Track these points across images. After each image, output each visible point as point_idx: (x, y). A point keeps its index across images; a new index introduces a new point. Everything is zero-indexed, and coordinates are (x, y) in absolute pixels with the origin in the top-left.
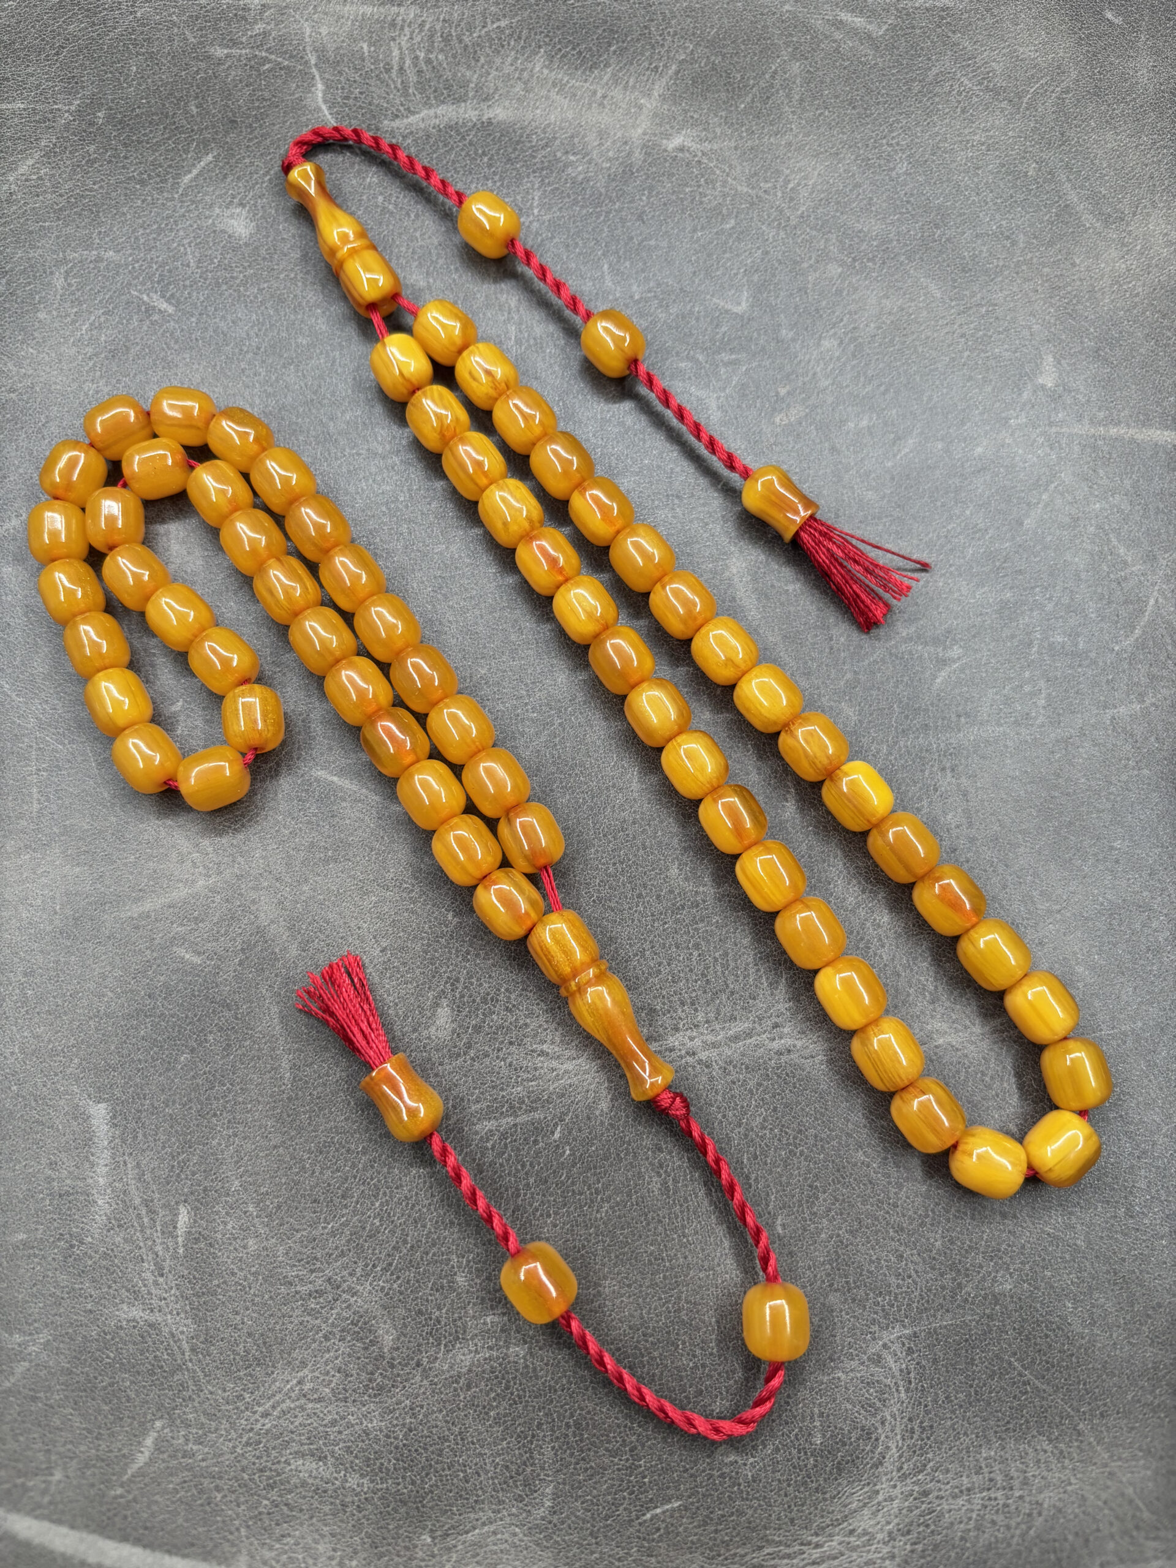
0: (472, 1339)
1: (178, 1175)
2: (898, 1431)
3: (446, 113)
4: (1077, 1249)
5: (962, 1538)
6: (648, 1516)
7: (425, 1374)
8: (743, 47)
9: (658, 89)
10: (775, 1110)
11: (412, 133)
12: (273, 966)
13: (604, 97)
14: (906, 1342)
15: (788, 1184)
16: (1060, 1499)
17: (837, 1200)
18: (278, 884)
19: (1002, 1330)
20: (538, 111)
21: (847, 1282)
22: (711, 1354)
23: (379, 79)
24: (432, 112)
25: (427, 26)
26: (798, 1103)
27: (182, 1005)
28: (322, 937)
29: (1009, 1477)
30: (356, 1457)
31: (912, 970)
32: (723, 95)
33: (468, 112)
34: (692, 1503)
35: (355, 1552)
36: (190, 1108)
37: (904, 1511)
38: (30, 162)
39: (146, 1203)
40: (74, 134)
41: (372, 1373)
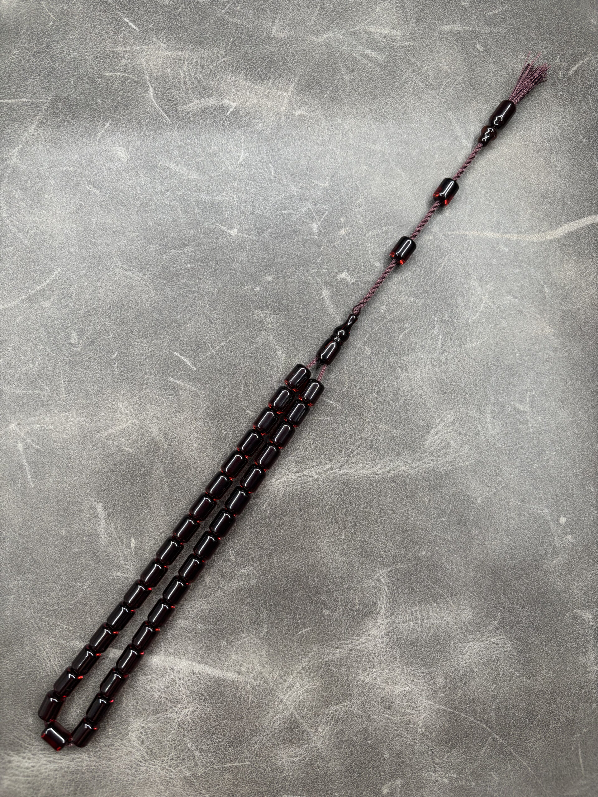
0: (237, 578)
1: (130, 527)
2: (385, 602)
3: (205, 102)
4: (447, 540)
5: (406, 636)
6: (300, 633)
7: (222, 590)
8: (325, 68)
9: (291, 89)
10: (341, 495)
11: (191, 111)
12: (159, 451)
13: (269, 93)
14: (388, 573)
15: (346, 521)
16: (440, 623)
17: (364, 526)
18: (158, 422)
19: (421, 568)
20: (242, 100)
21: (367, 554)
22: (320, 580)
23: (176, 86)
24: (199, 101)
25: (194, 61)
26: (349, 492)
27: (126, 467)
28: (176, 440)
29: (422, 616)
30: (199, 618)
31: (390, 444)
32: (318, 91)
33: (213, 102)
34: (315, 628)
35: (201, 649)
36: (133, 504)
37: (387, 628)
38: (33, 127)
39: (119, 537)
40: (50, 113)
41: (203, 591)
